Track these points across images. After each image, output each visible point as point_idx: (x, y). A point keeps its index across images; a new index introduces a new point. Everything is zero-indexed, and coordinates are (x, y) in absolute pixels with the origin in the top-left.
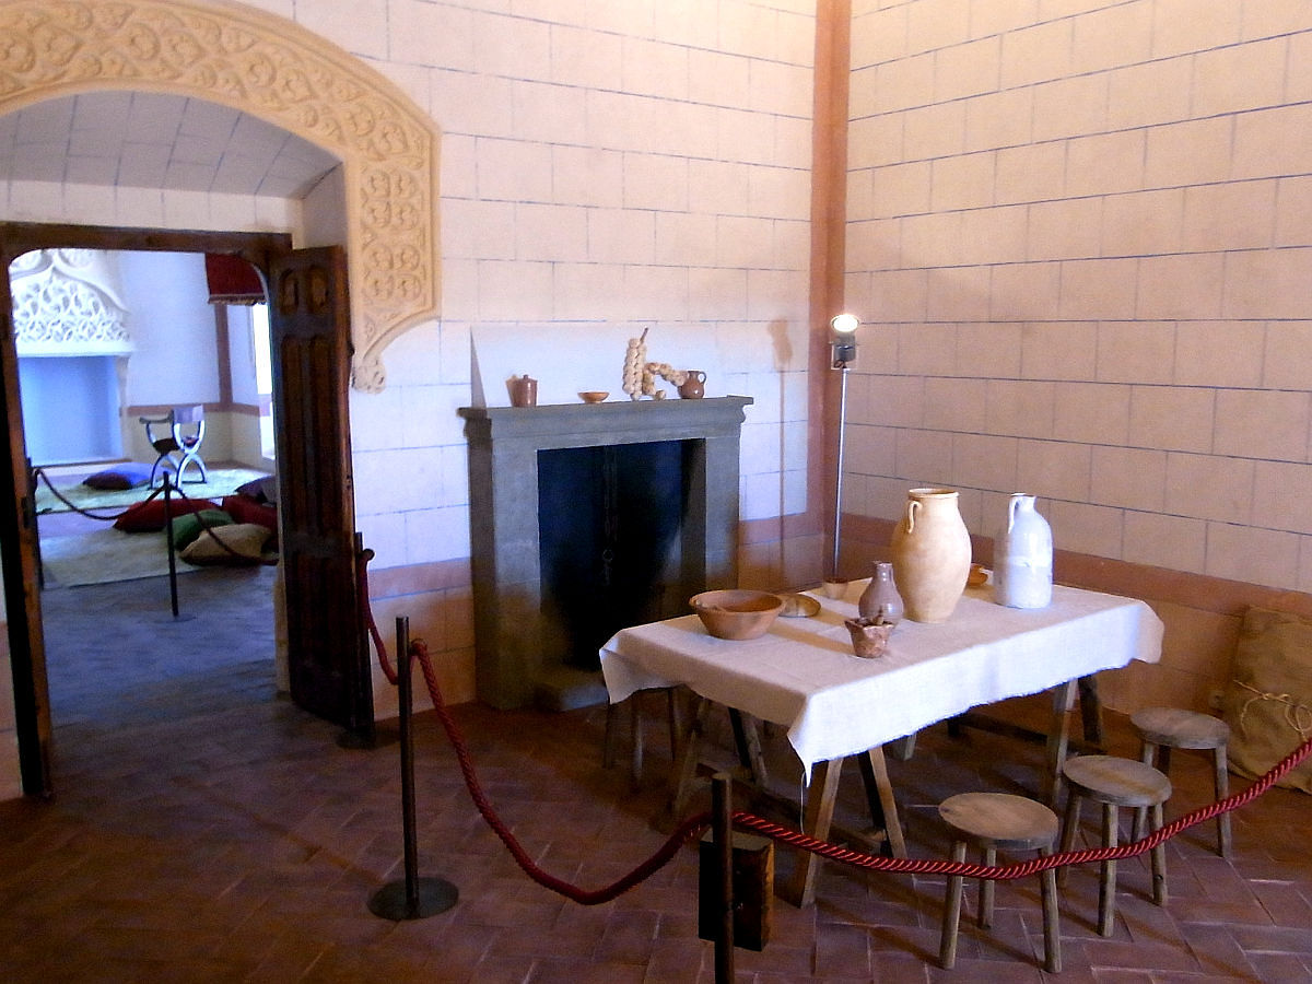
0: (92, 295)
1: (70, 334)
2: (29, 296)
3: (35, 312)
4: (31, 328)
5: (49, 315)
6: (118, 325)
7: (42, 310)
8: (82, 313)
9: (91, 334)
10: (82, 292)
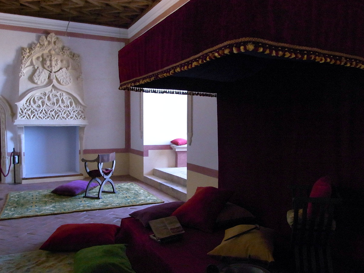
0: (70, 98)
1: (58, 116)
2: (41, 98)
3: (43, 106)
4: (40, 113)
5: (49, 107)
6: (80, 112)
7: (46, 104)
8: (64, 107)
9: (68, 116)
10: (65, 96)
